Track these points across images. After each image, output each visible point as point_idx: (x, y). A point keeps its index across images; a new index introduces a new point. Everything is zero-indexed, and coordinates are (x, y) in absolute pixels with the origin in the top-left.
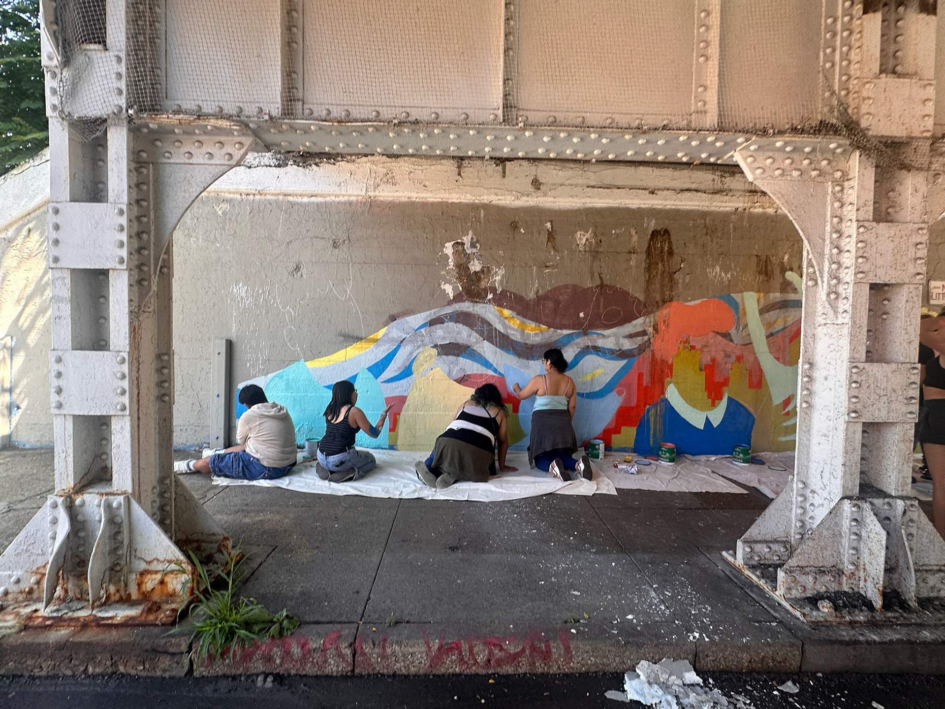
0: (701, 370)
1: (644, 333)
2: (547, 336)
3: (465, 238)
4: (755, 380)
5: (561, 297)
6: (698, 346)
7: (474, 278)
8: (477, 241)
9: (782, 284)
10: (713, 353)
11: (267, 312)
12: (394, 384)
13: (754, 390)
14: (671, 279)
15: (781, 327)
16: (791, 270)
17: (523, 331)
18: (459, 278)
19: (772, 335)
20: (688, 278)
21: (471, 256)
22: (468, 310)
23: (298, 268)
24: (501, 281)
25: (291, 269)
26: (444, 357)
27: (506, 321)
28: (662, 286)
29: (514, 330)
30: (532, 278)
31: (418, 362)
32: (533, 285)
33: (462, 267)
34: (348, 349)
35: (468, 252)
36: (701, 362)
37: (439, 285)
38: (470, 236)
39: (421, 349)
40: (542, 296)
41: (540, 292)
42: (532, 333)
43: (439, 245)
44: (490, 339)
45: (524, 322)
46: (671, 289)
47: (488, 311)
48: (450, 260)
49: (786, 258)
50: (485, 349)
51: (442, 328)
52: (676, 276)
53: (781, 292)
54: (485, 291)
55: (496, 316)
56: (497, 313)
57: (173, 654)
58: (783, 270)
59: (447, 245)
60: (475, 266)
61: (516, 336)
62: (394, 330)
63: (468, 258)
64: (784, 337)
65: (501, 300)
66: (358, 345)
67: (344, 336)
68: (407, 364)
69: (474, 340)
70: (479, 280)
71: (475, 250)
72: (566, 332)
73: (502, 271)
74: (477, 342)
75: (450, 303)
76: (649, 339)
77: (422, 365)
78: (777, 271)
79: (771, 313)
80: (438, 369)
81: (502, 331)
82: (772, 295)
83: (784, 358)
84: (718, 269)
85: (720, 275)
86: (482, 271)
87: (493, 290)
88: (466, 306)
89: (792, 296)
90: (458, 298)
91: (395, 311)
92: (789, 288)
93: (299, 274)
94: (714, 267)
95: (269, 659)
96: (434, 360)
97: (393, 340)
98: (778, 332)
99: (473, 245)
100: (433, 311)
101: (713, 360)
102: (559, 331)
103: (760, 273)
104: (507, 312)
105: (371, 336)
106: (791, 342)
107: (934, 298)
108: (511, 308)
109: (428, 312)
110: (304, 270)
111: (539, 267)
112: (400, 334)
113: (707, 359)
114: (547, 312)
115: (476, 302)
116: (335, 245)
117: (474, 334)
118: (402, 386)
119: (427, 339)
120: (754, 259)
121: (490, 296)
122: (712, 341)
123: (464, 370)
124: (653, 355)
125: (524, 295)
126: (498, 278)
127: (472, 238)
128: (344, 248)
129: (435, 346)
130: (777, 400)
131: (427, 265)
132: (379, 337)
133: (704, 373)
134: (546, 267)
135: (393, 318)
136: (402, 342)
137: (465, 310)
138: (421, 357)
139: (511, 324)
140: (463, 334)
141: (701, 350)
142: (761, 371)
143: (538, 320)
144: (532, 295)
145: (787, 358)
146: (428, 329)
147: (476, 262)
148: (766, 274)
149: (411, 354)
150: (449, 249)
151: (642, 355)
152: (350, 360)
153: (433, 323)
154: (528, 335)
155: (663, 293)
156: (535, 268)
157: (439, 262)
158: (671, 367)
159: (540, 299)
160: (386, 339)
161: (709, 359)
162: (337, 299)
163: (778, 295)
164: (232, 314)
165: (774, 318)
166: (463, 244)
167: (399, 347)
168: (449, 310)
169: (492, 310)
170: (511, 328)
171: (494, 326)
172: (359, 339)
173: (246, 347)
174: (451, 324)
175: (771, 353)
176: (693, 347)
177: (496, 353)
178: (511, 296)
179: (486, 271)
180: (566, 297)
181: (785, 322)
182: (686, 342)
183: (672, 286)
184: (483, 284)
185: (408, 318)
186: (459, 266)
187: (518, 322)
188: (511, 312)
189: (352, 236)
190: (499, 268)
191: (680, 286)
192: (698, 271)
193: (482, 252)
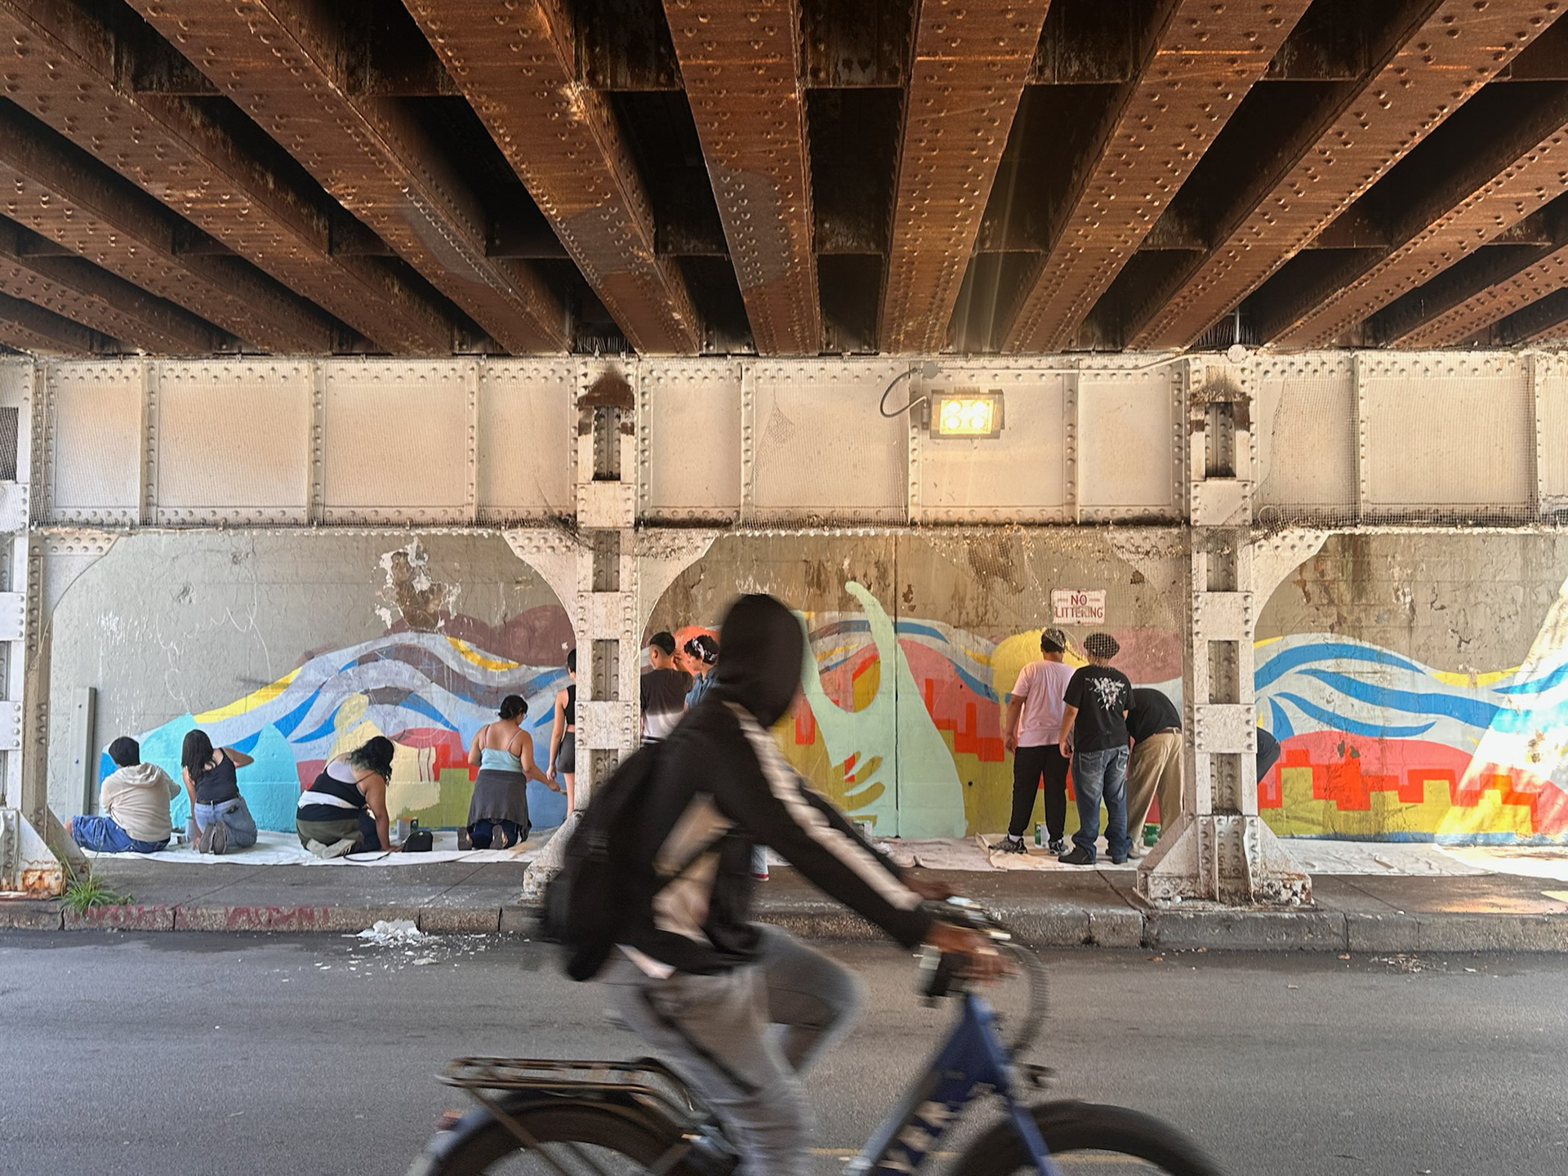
2: (518, 676)
3: (408, 547)
4: (804, 732)
5: (537, 623)
7: (420, 599)
8: (425, 551)
9: (840, 599)
11: (144, 651)
12: (309, 745)
13: (802, 747)
14: (687, 596)
15: (841, 659)
16: (854, 579)
17: (485, 669)
18: (401, 600)
19: (827, 669)
20: (709, 595)
21: (417, 571)
22: (412, 643)
23: (185, 591)
24: (456, 603)
25: (176, 593)
26: (378, 706)
27: (462, 656)
28: (674, 605)
29: (473, 668)
30: (498, 598)
31: (343, 714)
32: (499, 606)
33: (404, 587)
34: (249, 697)
35: (413, 565)
37: (373, 610)
38: (415, 544)
39: (347, 697)
40: (511, 622)
41: (509, 616)
42: (497, 672)
43: (374, 557)
44: (440, 682)
45: (486, 657)
46: (687, 610)
47: (438, 644)
48: (388, 577)
49: (846, 563)
50: (434, 695)
51: (375, 668)
52: (694, 591)
53: (840, 610)
54: (435, 617)
55: (448, 649)
56: (450, 646)
57: (51, 914)
58: (842, 581)
59: (384, 556)
60: (422, 584)
61: (475, 677)
62: (312, 671)
63: (413, 573)
64: (845, 672)
65: (457, 628)
66: (262, 692)
67: (244, 680)
68: (327, 717)
69: (419, 683)
70: (427, 602)
71: (421, 563)
72: (543, 670)
73: (457, 591)
74: (423, 686)
75: (387, 633)
77: (347, 718)
78: (834, 581)
79: (827, 639)
80: (369, 722)
81: (457, 669)
82: (827, 615)
83: (845, 700)
84: (751, 580)
86: (431, 590)
87: (445, 615)
88: (409, 638)
89: (855, 616)
90: (397, 627)
91: (311, 647)
92: (852, 605)
93: (187, 598)
94: (745, 578)
95: (116, 918)
96: (363, 710)
97: (309, 684)
98: (837, 665)
99: (419, 556)
100: (363, 645)
102: (534, 668)
103: (810, 584)
104: (463, 645)
105: (280, 680)
106: (854, 679)
107: (1060, 614)
108: (468, 639)
109: (358, 647)
110: (193, 595)
111: (508, 583)
112: (319, 677)
114: (518, 643)
115: (422, 632)
116: (235, 560)
117: (420, 675)
118: (320, 747)
119: (355, 684)
120: (802, 566)
121: (441, 623)
123: (404, 724)
125: (487, 621)
126: (452, 599)
127: (418, 547)
128: (248, 563)
129: (366, 692)
130: (837, 760)
131: (358, 584)
132: (290, 681)
134: (518, 582)
135: (310, 656)
136: (321, 687)
137: (407, 642)
138: (346, 707)
139: (469, 660)
140: (404, 675)
142: (813, 719)
143: (505, 654)
144: (497, 621)
145: (850, 701)
146: (357, 669)
147: (423, 578)
148: (819, 586)
149: (333, 702)
150: (386, 561)
152: (251, 712)
153: (363, 660)
154: (493, 674)
155: (675, 615)
156: (502, 585)
157: (373, 578)
159: (508, 627)
160: (300, 682)
162: (237, 631)
163: (836, 614)
164: (98, 655)
165: (831, 646)
166: (406, 555)
167: (317, 693)
168: (385, 643)
169: (444, 642)
170: (468, 665)
171: (446, 663)
172: (264, 684)
173: (115, 698)
174: (388, 662)
175: (827, 694)
177: (448, 699)
178: (469, 623)
179: (436, 590)
180: (543, 623)
181: (847, 651)
183: (688, 605)
184: (432, 608)
185: (331, 656)
186: (400, 584)
187: (479, 657)
188: (468, 644)
189: (258, 549)
190: (454, 586)
191: (699, 604)
192: (725, 583)
193: (432, 565)
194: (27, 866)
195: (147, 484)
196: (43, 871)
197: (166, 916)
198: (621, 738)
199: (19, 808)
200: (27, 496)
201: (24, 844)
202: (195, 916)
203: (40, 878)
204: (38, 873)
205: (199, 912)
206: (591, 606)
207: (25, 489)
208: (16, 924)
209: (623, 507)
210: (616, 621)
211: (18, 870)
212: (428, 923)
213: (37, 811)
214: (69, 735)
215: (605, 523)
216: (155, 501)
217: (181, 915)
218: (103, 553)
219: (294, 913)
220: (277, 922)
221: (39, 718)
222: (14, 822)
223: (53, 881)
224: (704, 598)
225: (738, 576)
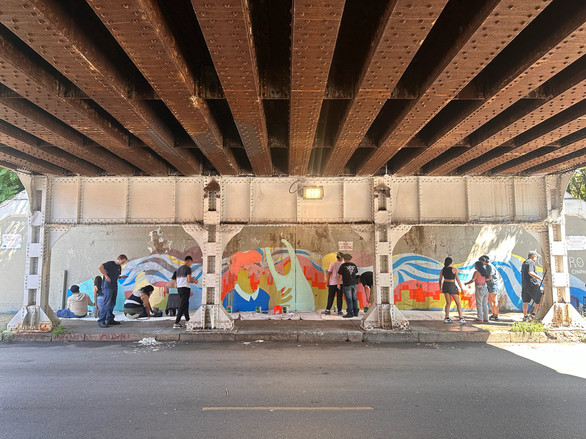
0: (249, 278)
1: (226, 264)
3: (157, 230)
4: (270, 282)
5: (194, 251)
6: (247, 269)
7: (161, 245)
8: (162, 231)
9: (280, 244)
10: (253, 271)
11: (81, 260)
12: (128, 286)
13: (269, 285)
14: (237, 243)
15: (280, 261)
16: (284, 238)
18: (155, 245)
19: (276, 263)
20: (243, 243)
21: (160, 237)
22: (158, 257)
23: (93, 243)
24: (171, 246)
25: (90, 243)
26: (148, 275)
27: (172, 261)
28: (233, 246)
29: (175, 264)
30: (183, 244)
31: (138, 277)
32: (183, 246)
33: (156, 241)
35: (159, 235)
36: (248, 274)
37: (147, 248)
38: (159, 229)
39: (139, 273)
40: (187, 251)
41: (186, 249)
43: (147, 233)
44: (166, 268)
45: (180, 261)
46: (237, 247)
47: (165, 257)
48: (151, 238)
49: (282, 234)
50: (164, 272)
51: (147, 264)
52: (239, 242)
53: (280, 247)
54: (165, 249)
55: (168, 259)
56: (169, 258)
57: (48, 337)
58: (281, 239)
59: (150, 232)
60: (161, 240)
62: (129, 265)
63: (159, 237)
64: (281, 264)
65: (171, 253)
68: (133, 279)
69: (160, 268)
70: (162, 245)
71: (161, 234)
72: (196, 264)
73: (171, 242)
74: (161, 269)
75: (151, 254)
76: (228, 266)
77: (139, 279)
78: (278, 239)
79: (276, 255)
80: (145, 280)
81: (171, 264)
82: (276, 248)
83: (281, 272)
84: (255, 239)
85: (256, 241)
86: (164, 242)
87: (168, 249)
88: (157, 256)
89: (284, 249)
90: (154, 253)
92: (283, 246)
93: (94, 245)
94: (253, 238)
95: (67, 337)
96: (143, 276)
97: (128, 269)
98: (279, 262)
99: (160, 232)
100: (144, 258)
101: (253, 274)
103: (271, 240)
104: (173, 257)
106: (284, 266)
107: (340, 248)
108: (174, 256)
109: (142, 258)
110: (95, 244)
111: (186, 240)
113: (251, 274)
115: (161, 254)
116: (108, 234)
117: (160, 266)
118: (131, 287)
119: (141, 269)
120: (269, 235)
121: (167, 251)
122: (253, 267)
123: (155, 280)
124: (230, 272)
125: (180, 251)
126: (170, 245)
128: (111, 235)
129: (145, 271)
130: (279, 289)
131: (143, 240)
133: (250, 279)
134: (189, 240)
136: (131, 270)
137: (157, 257)
138: (139, 276)
140: (155, 266)
141: (249, 270)
142: (272, 278)
144: (183, 251)
145: (283, 273)
146: (142, 264)
147: (162, 239)
148: (274, 240)
149: (135, 274)
150: (151, 234)
151: (225, 273)
153: (144, 262)
155: (234, 249)
156: (184, 240)
157: (147, 239)
158: (237, 277)
161: (252, 273)
162: (108, 254)
163: (279, 248)
164: (68, 261)
165: (277, 257)
166: (157, 232)
167: (130, 271)
168: (150, 257)
169: (167, 257)
170: (174, 263)
171: (168, 263)
173: (72, 273)
174: (151, 262)
175: (276, 271)
176: (245, 269)
177: (168, 273)
178: (174, 251)
179: (165, 242)
180: (196, 251)
181: (282, 259)
182: (243, 267)
183: (237, 246)
184: (164, 247)
185: (134, 261)
186: (155, 240)
187: (177, 261)
188: (174, 257)
189: (114, 230)
190: (170, 241)
191: (240, 246)
192: (248, 240)
193: (164, 235)
194: (41, 323)
195: (79, 212)
196: (46, 324)
197: (82, 337)
198: (216, 284)
199: (40, 306)
200: (44, 216)
201: (40, 316)
202: (91, 337)
203: (45, 326)
204: (45, 325)
205: (92, 336)
206: (207, 246)
207: (43, 213)
208: (37, 340)
209: (217, 218)
210: (214, 250)
211: (39, 324)
212: (158, 338)
213: (45, 306)
214: (58, 284)
215: (211, 223)
216: (82, 217)
217: (86, 336)
218: (66, 232)
219: (119, 336)
220: (115, 338)
221: (47, 279)
222: (38, 310)
223: (49, 327)
224: (242, 244)
225: (251, 238)
